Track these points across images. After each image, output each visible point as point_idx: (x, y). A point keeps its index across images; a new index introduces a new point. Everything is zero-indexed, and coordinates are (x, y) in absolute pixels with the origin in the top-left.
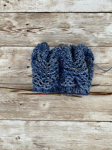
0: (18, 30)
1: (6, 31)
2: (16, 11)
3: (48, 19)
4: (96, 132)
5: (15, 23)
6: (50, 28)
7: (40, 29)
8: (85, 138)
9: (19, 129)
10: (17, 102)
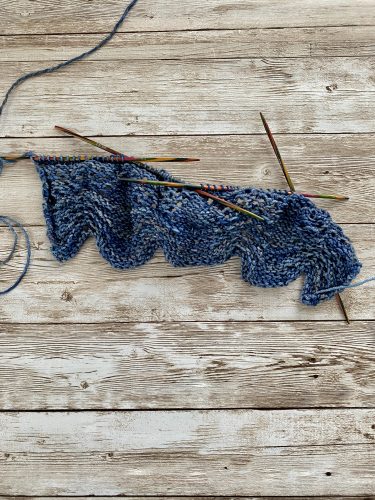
0: (339, 363)
1: (371, 360)
2: (346, 412)
3: (263, 391)
4: (136, 111)
5: (348, 380)
6: (255, 368)
7: (281, 365)
8: (164, 95)
9: (329, 110)
10: (336, 179)
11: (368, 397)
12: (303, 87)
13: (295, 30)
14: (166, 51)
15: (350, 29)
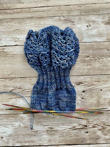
0: (96, 127)
1: (107, 125)
2: (99, 145)
3: (68, 138)
4: (18, 37)
5: (99, 133)
6: (65, 129)
7: (74, 128)
9: (88, 34)
10: (92, 59)
11: (107, 139)
12: (78, 26)
13: (75, 6)
14: (29, 15)
15: (94, 4)
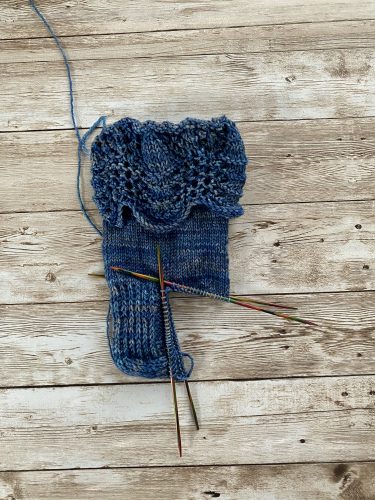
0: (308, 334)
1: (337, 329)
2: (316, 380)
3: (237, 363)
4: (112, 105)
5: (317, 349)
6: (229, 340)
7: (253, 337)
8: (138, 89)
9: (289, 99)
10: (298, 161)
11: (337, 366)
12: (264, 78)
13: (256, 29)
14: (139, 50)
15: (305, 25)
